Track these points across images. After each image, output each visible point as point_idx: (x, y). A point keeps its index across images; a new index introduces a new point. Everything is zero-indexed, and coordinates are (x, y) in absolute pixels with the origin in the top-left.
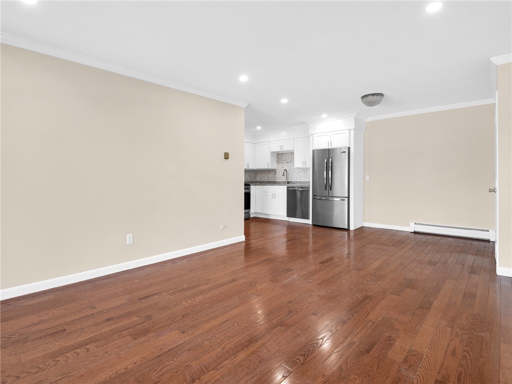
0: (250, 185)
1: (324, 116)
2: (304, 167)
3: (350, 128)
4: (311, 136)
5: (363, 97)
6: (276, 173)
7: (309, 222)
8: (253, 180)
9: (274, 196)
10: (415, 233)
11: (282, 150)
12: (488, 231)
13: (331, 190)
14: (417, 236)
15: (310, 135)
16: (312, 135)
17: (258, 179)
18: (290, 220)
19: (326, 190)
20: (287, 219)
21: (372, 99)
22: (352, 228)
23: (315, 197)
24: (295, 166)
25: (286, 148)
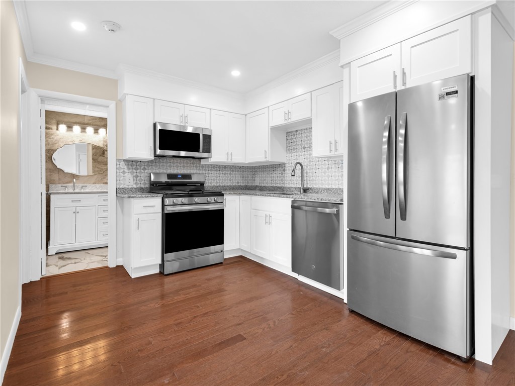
0: (222, 195)
2: (333, 154)
4: (345, 71)
6: (284, 170)
7: (344, 297)
8: (250, 184)
9: (268, 220)
13: (404, 217)
16: (349, 64)
17: (257, 182)
18: (299, 279)
19: (387, 215)
20: (294, 275)
22: (485, 354)
23: (356, 234)
24: (315, 154)
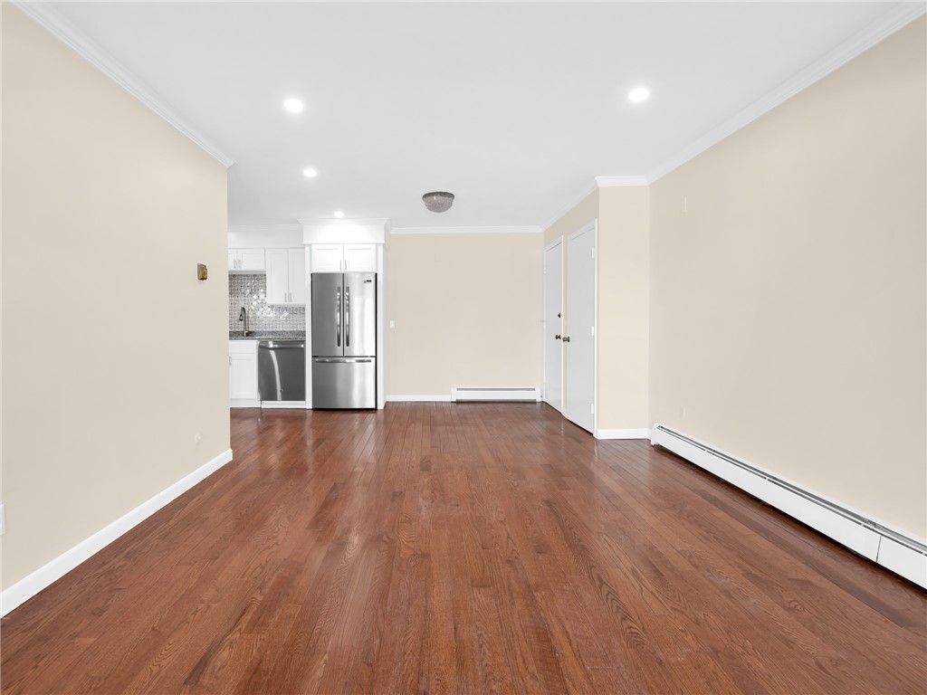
1: (339, 214)
2: (287, 303)
3: (377, 241)
4: (307, 248)
5: (425, 196)
7: (308, 404)
10: (458, 402)
11: (239, 269)
12: (534, 390)
13: (348, 345)
14: (460, 406)
15: (304, 245)
16: (310, 245)
18: (263, 407)
19: (339, 345)
20: (257, 404)
21: (439, 200)
22: (381, 406)
23: (318, 359)
24: (269, 301)
25: (248, 266)
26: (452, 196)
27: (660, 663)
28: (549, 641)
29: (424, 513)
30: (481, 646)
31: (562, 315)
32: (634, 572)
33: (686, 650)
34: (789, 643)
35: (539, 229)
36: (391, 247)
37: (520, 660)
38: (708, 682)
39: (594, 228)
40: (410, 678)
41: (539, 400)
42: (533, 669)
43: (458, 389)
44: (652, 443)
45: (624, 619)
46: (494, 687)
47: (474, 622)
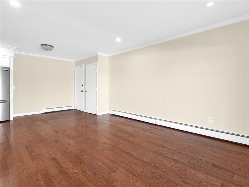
3: (11, 56)
12: (72, 106)
21: (47, 47)
22: (12, 119)
26: (53, 47)
27: (144, 147)
28: (126, 152)
29: (72, 142)
30: (116, 159)
31: (84, 85)
32: (128, 136)
33: (145, 144)
34: (155, 137)
35: (73, 61)
36: (17, 58)
37: (125, 157)
38: (151, 146)
39: (97, 64)
40: (109, 171)
41: (73, 109)
42: (128, 157)
43: (45, 109)
44: (111, 114)
45: (134, 143)
46: (125, 163)
47: (110, 156)
